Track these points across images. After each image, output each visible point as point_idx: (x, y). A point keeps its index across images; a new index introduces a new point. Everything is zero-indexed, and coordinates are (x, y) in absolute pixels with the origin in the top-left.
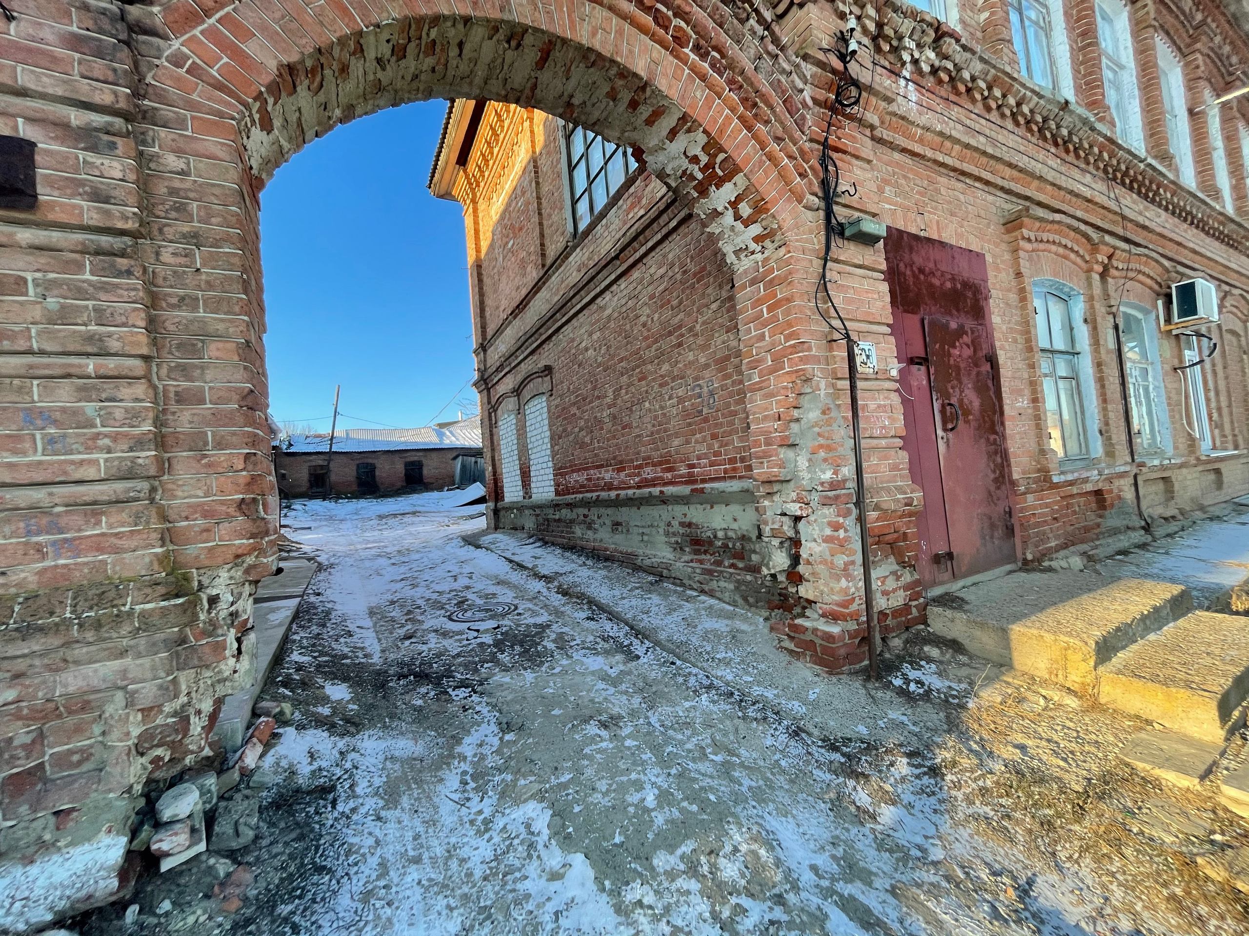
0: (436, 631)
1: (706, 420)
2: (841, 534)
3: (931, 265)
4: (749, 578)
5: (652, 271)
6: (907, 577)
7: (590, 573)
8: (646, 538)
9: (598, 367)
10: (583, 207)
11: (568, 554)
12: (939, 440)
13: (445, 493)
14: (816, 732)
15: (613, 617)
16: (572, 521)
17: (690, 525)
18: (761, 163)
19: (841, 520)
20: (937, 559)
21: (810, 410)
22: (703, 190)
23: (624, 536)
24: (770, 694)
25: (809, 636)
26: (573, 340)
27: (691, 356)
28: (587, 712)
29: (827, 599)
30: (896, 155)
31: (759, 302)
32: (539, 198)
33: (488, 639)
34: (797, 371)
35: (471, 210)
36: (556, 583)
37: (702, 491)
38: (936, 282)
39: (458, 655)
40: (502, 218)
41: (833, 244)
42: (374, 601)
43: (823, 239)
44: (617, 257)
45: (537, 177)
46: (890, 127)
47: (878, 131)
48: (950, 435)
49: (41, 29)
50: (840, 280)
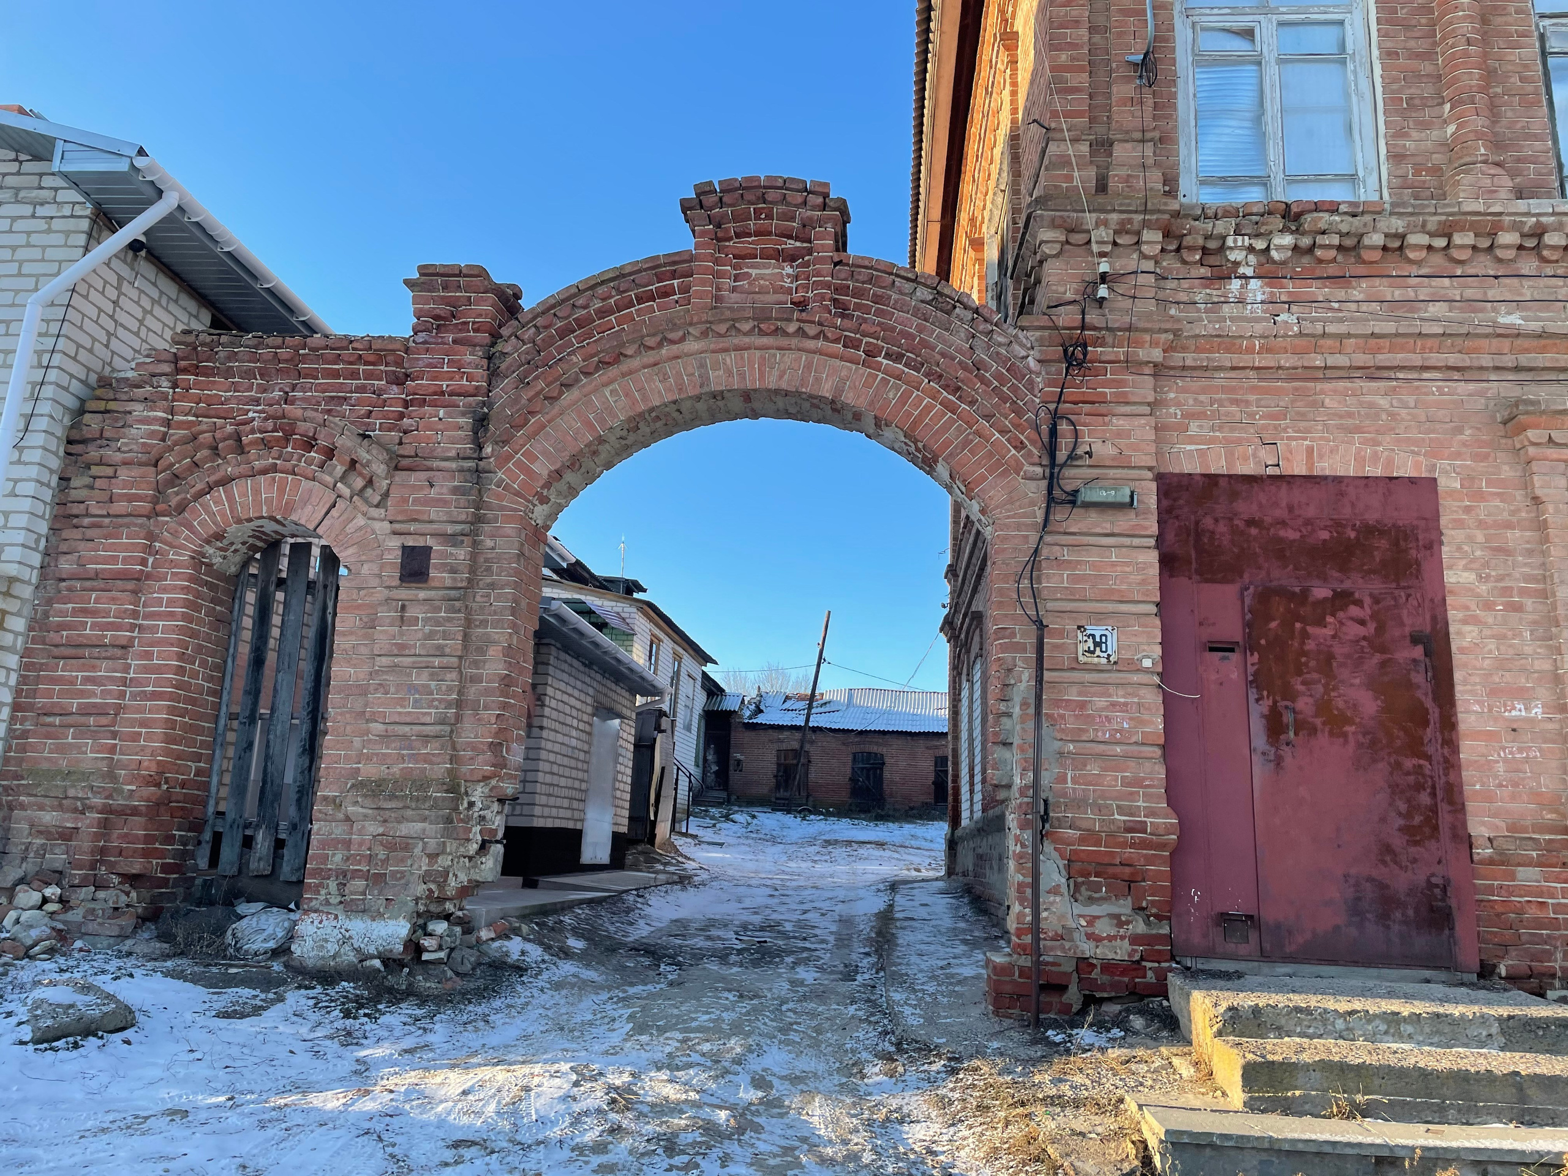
2: (1018, 848)
3: (1280, 513)
12: (1257, 756)
14: (898, 1033)
19: (1018, 832)
20: (1222, 920)
21: (1016, 704)
38: (1291, 534)
41: (1056, 515)
43: (1041, 511)
46: (1198, 350)
47: (1177, 359)
48: (1286, 752)
49: (443, 488)
50: (1067, 555)
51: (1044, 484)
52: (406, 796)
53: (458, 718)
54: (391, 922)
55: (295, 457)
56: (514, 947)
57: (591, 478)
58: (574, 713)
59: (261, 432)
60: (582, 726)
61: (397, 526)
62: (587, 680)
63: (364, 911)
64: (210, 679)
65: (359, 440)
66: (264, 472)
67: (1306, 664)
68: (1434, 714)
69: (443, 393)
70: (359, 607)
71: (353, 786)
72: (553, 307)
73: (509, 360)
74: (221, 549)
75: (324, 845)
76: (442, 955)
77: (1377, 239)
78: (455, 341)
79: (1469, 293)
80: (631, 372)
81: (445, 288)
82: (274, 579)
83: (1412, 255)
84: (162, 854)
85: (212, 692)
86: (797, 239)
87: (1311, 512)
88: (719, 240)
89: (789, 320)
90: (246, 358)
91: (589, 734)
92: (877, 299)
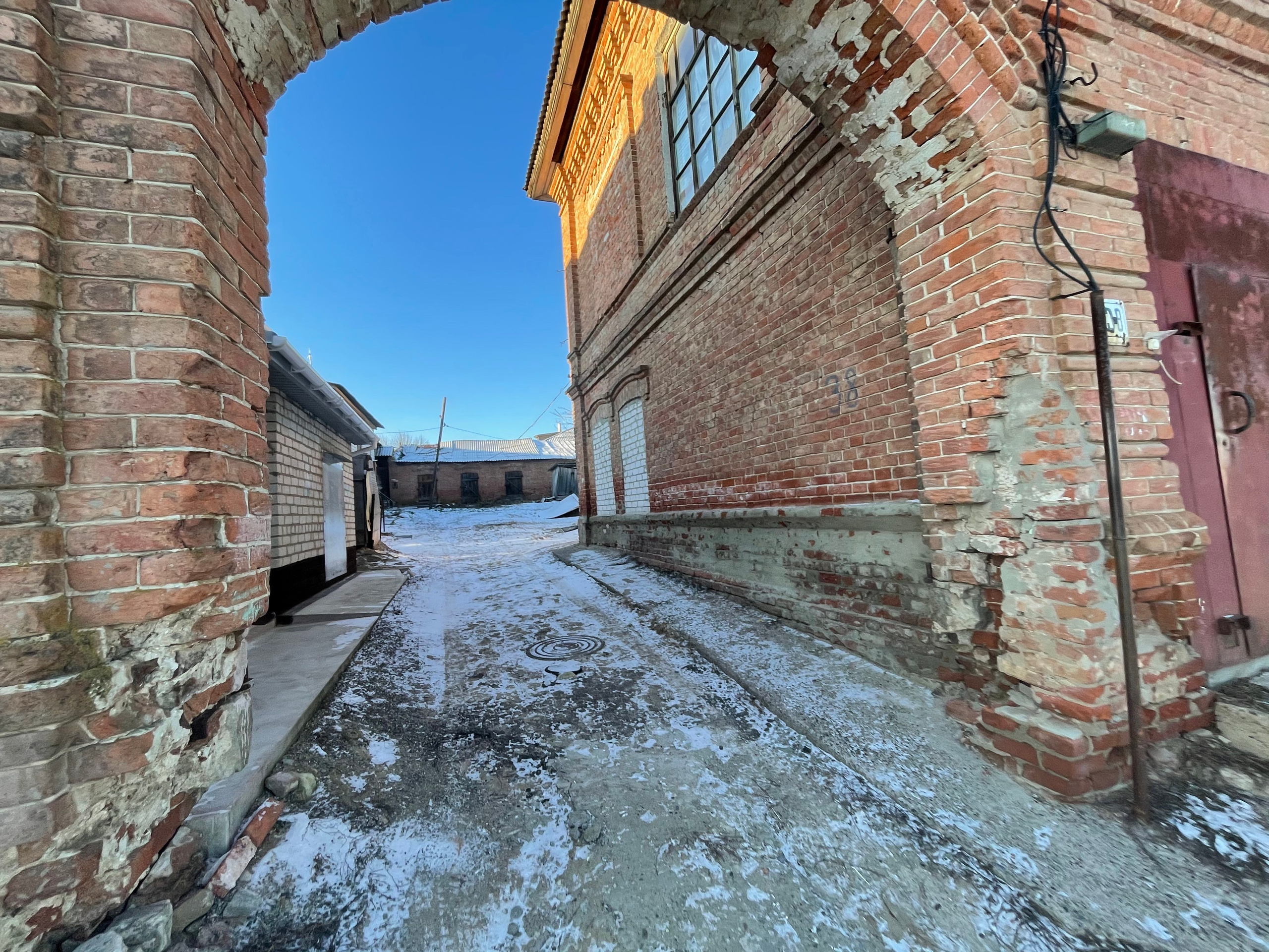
0: (510, 669)
1: (844, 421)
2: (1082, 587)
3: (1199, 191)
4: (908, 632)
5: (771, 240)
6: (1183, 655)
7: (690, 604)
8: (759, 567)
9: (702, 363)
10: (686, 183)
11: (664, 579)
12: (1221, 448)
13: (543, 504)
14: (1067, 919)
15: (721, 668)
16: (670, 541)
17: (819, 555)
18: (951, 43)
19: (1081, 566)
20: (1223, 627)
21: (1020, 400)
22: (857, 100)
23: (730, 562)
24: (968, 827)
25: (1019, 736)
26: (672, 335)
27: (823, 340)
28: (690, 824)
29: (1050, 682)
30: (1143, 34)
31: (938, 250)
32: (636, 181)
33: (566, 687)
34: (1002, 344)
35: (567, 208)
36: (650, 616)
37: (839, 512)
38: (1207, 216)
39: (530, 708)
40: (598, 211)
41: (1061, 155)
42: (453, 623)
43: (1044, 150)
44: (726, 230)
45: (635, 159)
51: (1045, 114)
58: (306, 458)
60: (313, 470)
87: (1216, 194)
91: (321, 476)
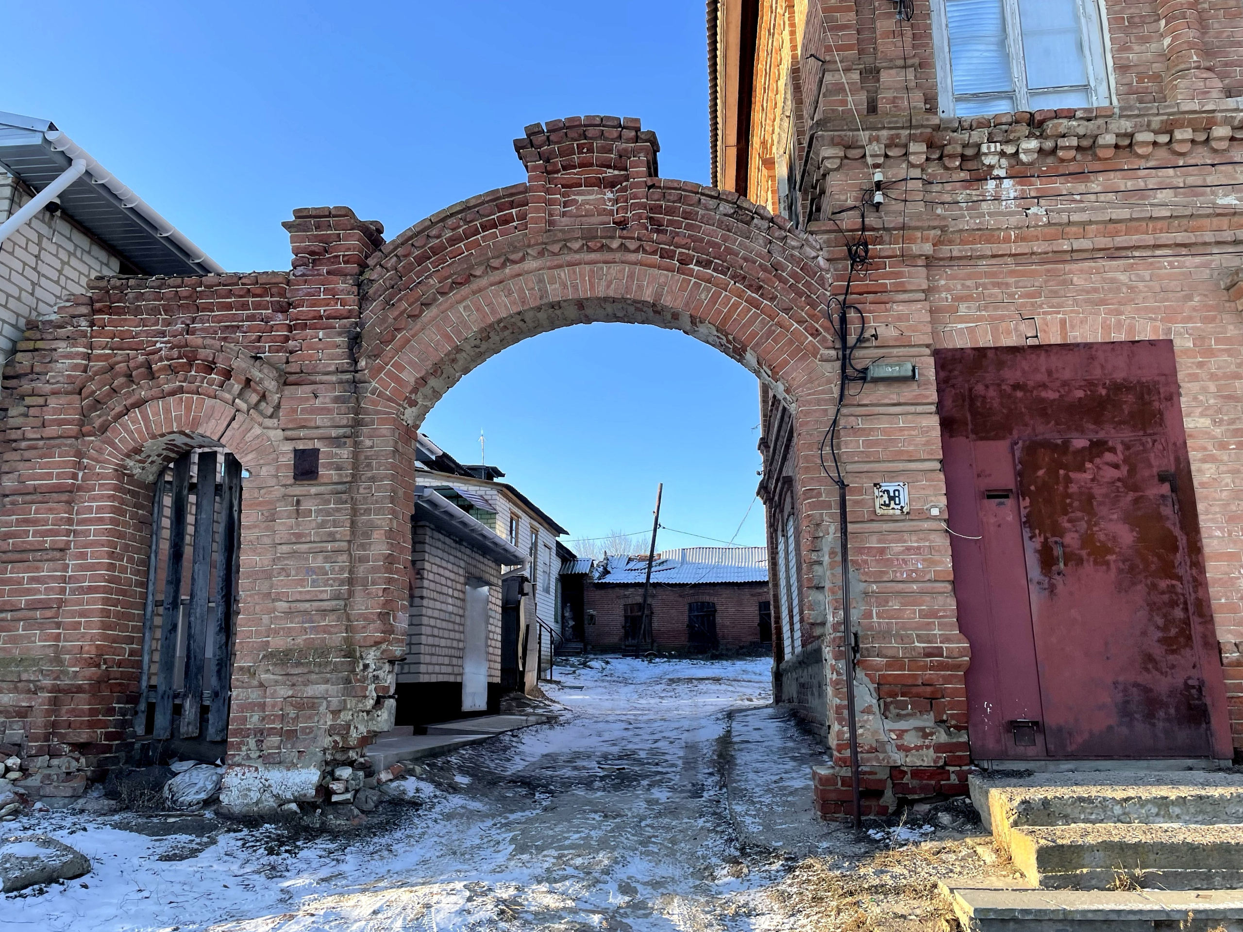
2: (834, 676)
3: (1041, 377)
12: (1033, 586)
14: (741, 840)
18: (770, 333)
19: (834, 662)
20: (1014, 726)
21: (826, 553)
34: (808, 517)
38: (1051, 395)
39: (568, 778)
41: (850, 390)
42: (560, 750)
43: (837, 388)
46: (963, 242)
47: (945, 251)
48: (1058, 580)
49: (326, 398)
50: (861, 424)
51: (838, 364)
52: (310, 662)
53: (351, 593)
54: (303, 771)
55: (199, 379)
56: (410, 785)
57: (451, 382)
58: (449, 583)
59: (168, 360)
60: (456, 594)
61: (289, 433)
62: (459, 554)
63: (280, 763)
64: (137, 573)
65: (252, 361)
66: (172, 393)
67: (1070, 505)
68: (1182, 541)
69: (321, 318)
70: (260, 504)
71: (264, 656)
72: (411, 238)
73: (375, 286)
74: (140, 461)
75: (243, 708)
76: (348, 796)
77: (1109, 139)
78: (328, 273)
79: (1191, 180)
80: (480, 290)
81: (318, 228)
82: (186, 484)
83: (1140, 151)
84: (105, 724)
85: (140, 584)
86: (615, 168)
87: (1067, 375)
88: (548, 173)
89: (613, 238)
90: (152, 297)
91: (463, 600)
92: (687, 215)
